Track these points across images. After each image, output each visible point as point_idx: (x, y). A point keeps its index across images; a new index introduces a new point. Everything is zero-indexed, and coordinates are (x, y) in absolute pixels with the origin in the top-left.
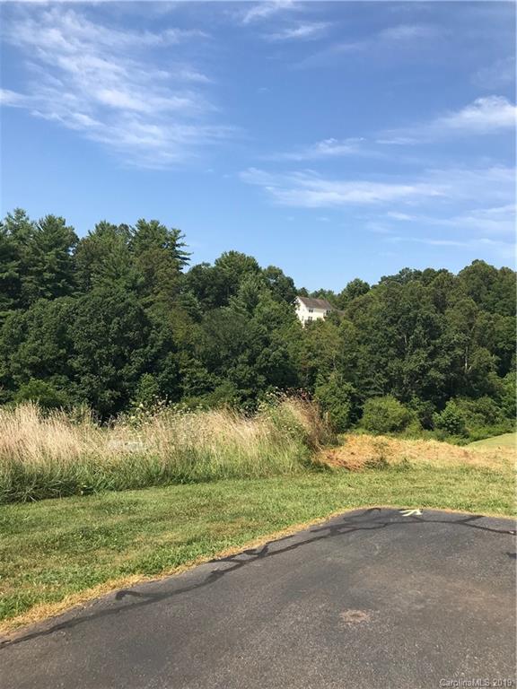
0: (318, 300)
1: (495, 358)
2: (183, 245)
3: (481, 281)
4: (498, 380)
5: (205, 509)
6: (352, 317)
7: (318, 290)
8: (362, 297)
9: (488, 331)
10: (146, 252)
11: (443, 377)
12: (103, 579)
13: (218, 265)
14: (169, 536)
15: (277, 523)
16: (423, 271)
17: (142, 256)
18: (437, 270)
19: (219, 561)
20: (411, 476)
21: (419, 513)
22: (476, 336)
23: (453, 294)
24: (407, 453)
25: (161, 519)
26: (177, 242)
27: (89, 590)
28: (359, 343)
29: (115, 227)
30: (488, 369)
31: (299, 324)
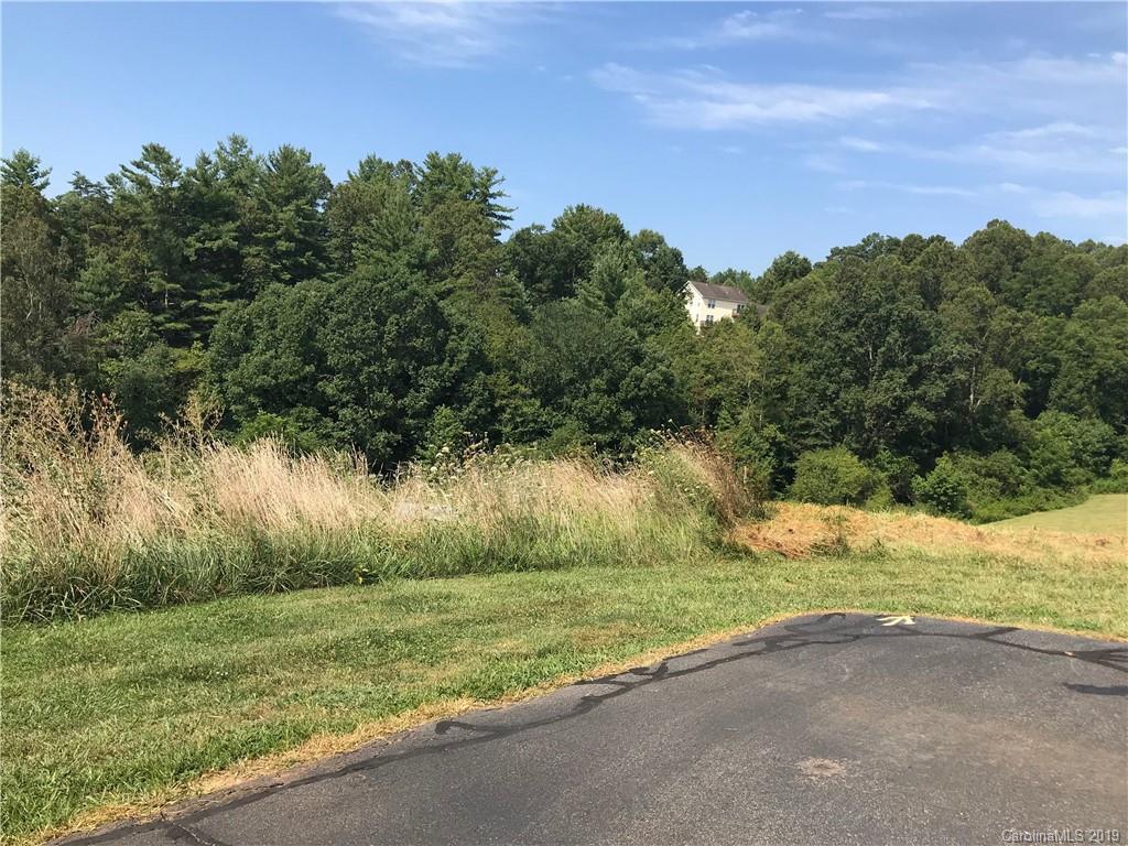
0: (723, 287)
1: (1021, 386)
2: (500, 194)
3: (1003, 258)
4: (1026, 423)
5: (557, 608)
6: (780, 317)
7: (724, 270)
8: (799, 283)
9: (1012, 341)
10: (441, 207)
11: (931, 416)
12: (414, 703)
13: (557, 227)
14: (507, 644)
15: (678, 632)
16: (902, 239)
17: (435, 212)
18: (926, 236)
19: (590, 682)
20: (890, 567)
21: (909, 622)
22: (990, 349)
23: (953, 278)
24: (882, 532)
25: (490, 621)
26: (491, 191)
27: (393, 718)
28: (792, 359)
29: (390, 166)
30: (1009, 404)
31: (692, 327)
